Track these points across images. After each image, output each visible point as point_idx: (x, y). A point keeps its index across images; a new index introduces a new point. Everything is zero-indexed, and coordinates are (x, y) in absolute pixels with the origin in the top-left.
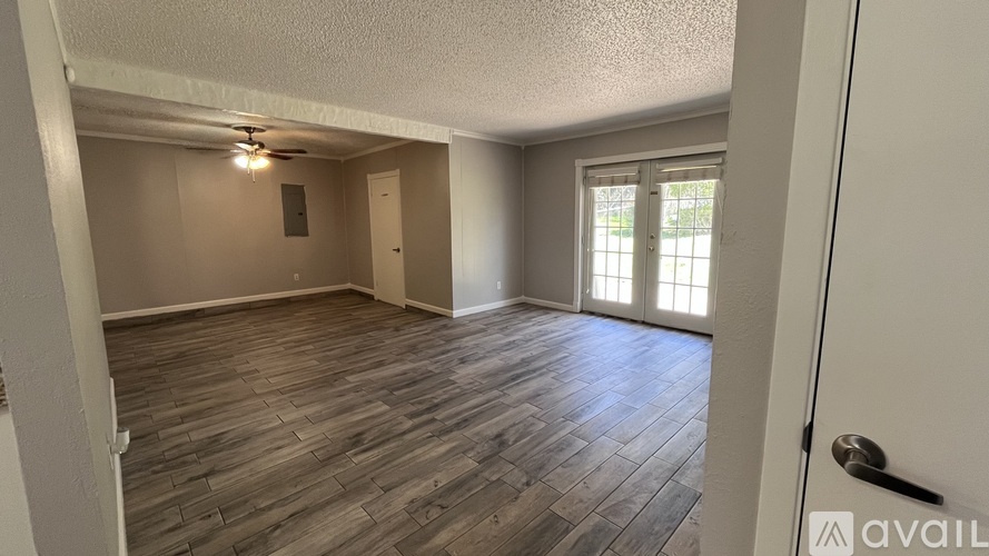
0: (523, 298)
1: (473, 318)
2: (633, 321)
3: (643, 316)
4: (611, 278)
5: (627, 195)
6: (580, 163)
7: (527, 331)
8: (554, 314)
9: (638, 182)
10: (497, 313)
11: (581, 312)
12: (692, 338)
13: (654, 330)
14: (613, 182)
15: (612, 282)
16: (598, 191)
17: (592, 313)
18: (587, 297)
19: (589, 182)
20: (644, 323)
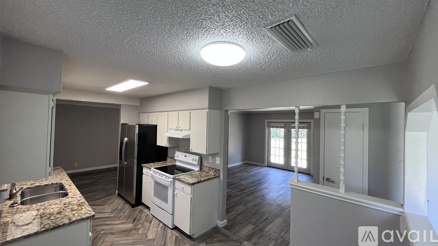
0: (246, 162)
1: (235, 167)
2: (284, 170)
3: (287, 168)
4: (276, 155)
5: (282, 131)
6: (266, 121)
7: (254, 172)
8: (259, 167)
9: (284, 128)
10: (241, 166)
11: (267, 166)
12: (303, 175)
13: (291, 172)
14: (277, 127)
15: (277, 157)
16: (272, 129)
17: (270, 167)
18: (269, 161)
19: (269, 127)
20: (287, 170)
